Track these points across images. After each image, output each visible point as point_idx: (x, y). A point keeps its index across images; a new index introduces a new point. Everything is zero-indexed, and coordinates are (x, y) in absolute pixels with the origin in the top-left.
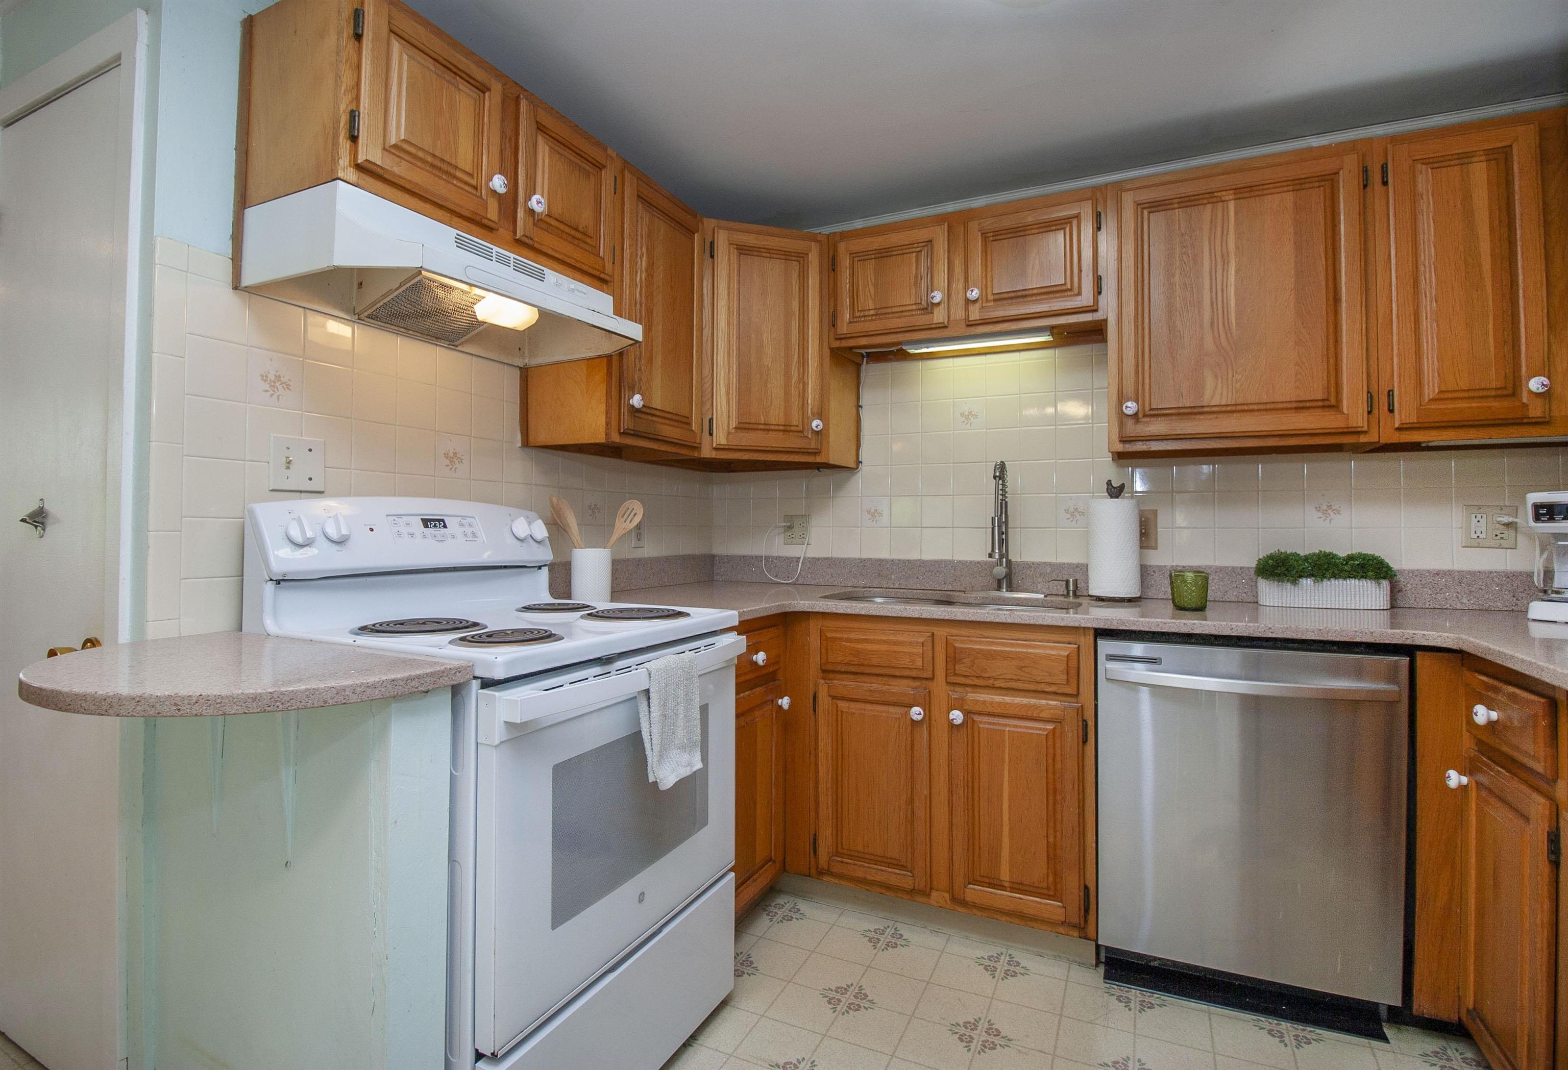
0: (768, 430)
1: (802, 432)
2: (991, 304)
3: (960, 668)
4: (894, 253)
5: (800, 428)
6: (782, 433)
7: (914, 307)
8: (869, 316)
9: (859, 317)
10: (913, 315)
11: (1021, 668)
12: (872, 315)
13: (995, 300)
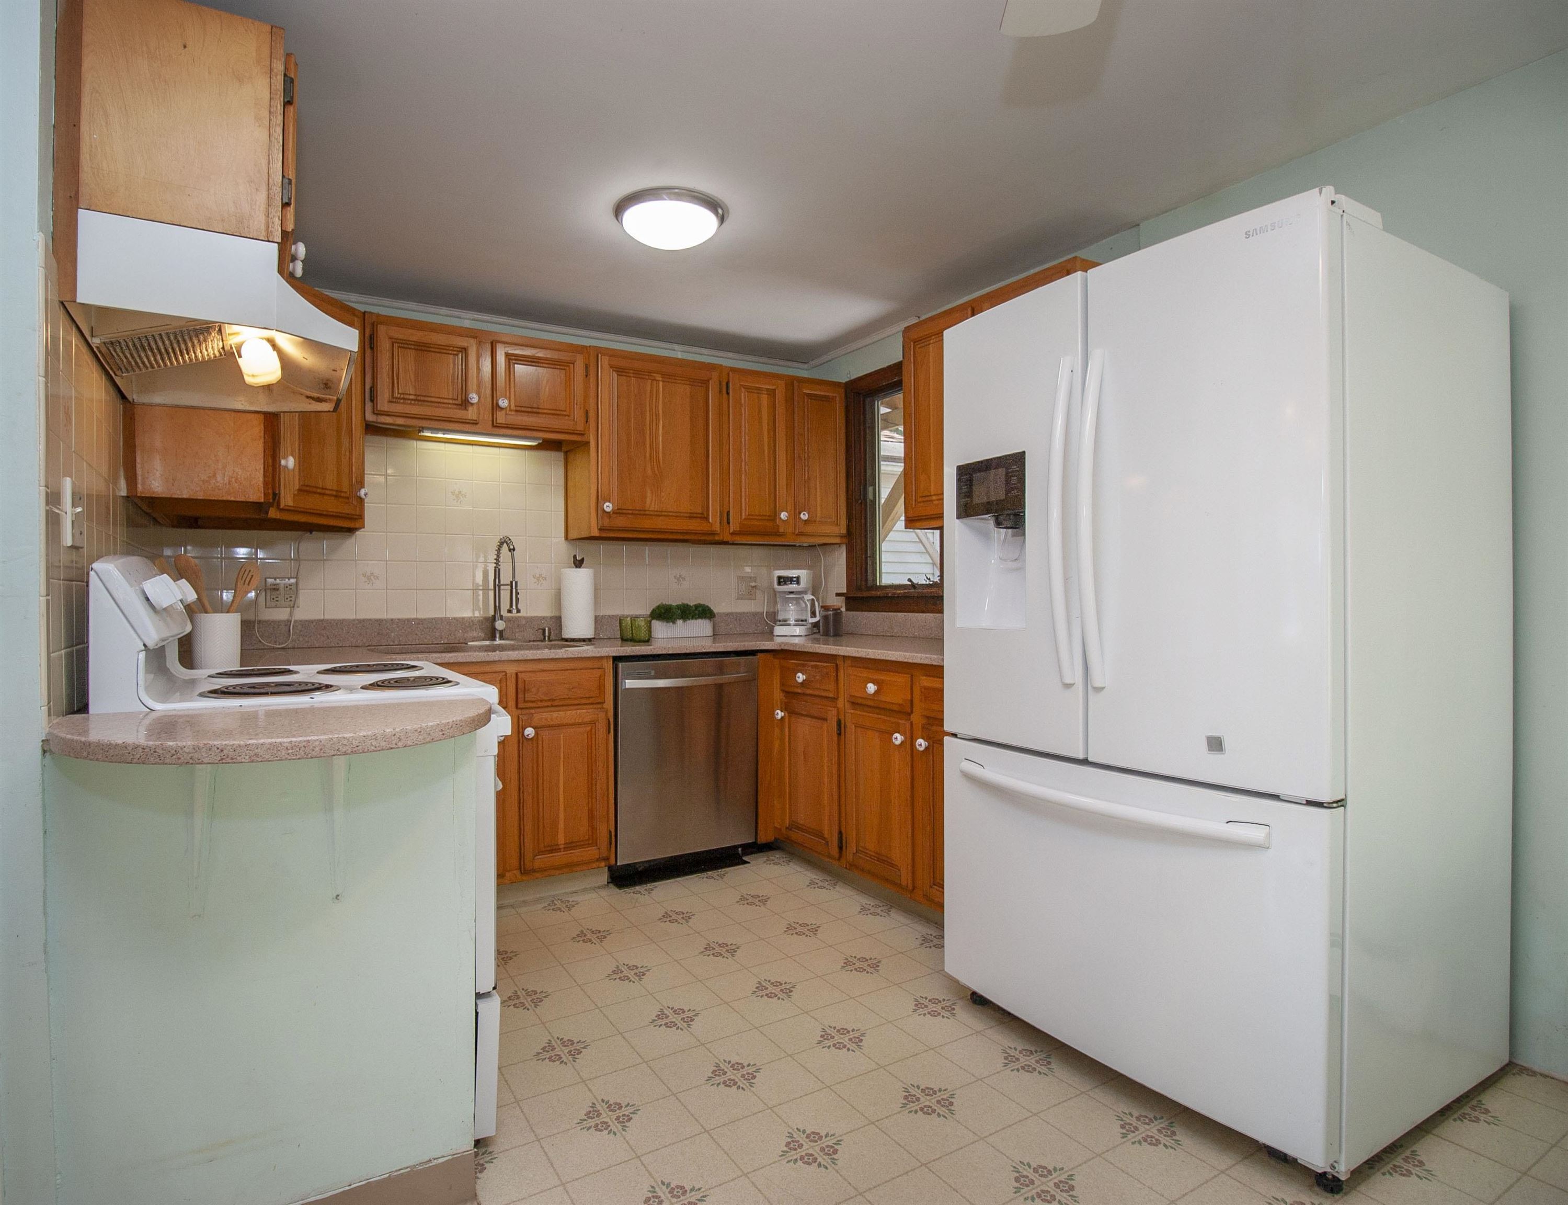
0: (324, 494)
1: (348, 498)
2: (513, 413)
3: (529, 696)
4: (433, 350)
5: (347, 495)
6: (333, 498)
7: (451, 401)
8: (409, 399)
9: (399, 398)
10: (448, 408)
11: (570, 689)
12: (412, 400)
13: (516, 411)
